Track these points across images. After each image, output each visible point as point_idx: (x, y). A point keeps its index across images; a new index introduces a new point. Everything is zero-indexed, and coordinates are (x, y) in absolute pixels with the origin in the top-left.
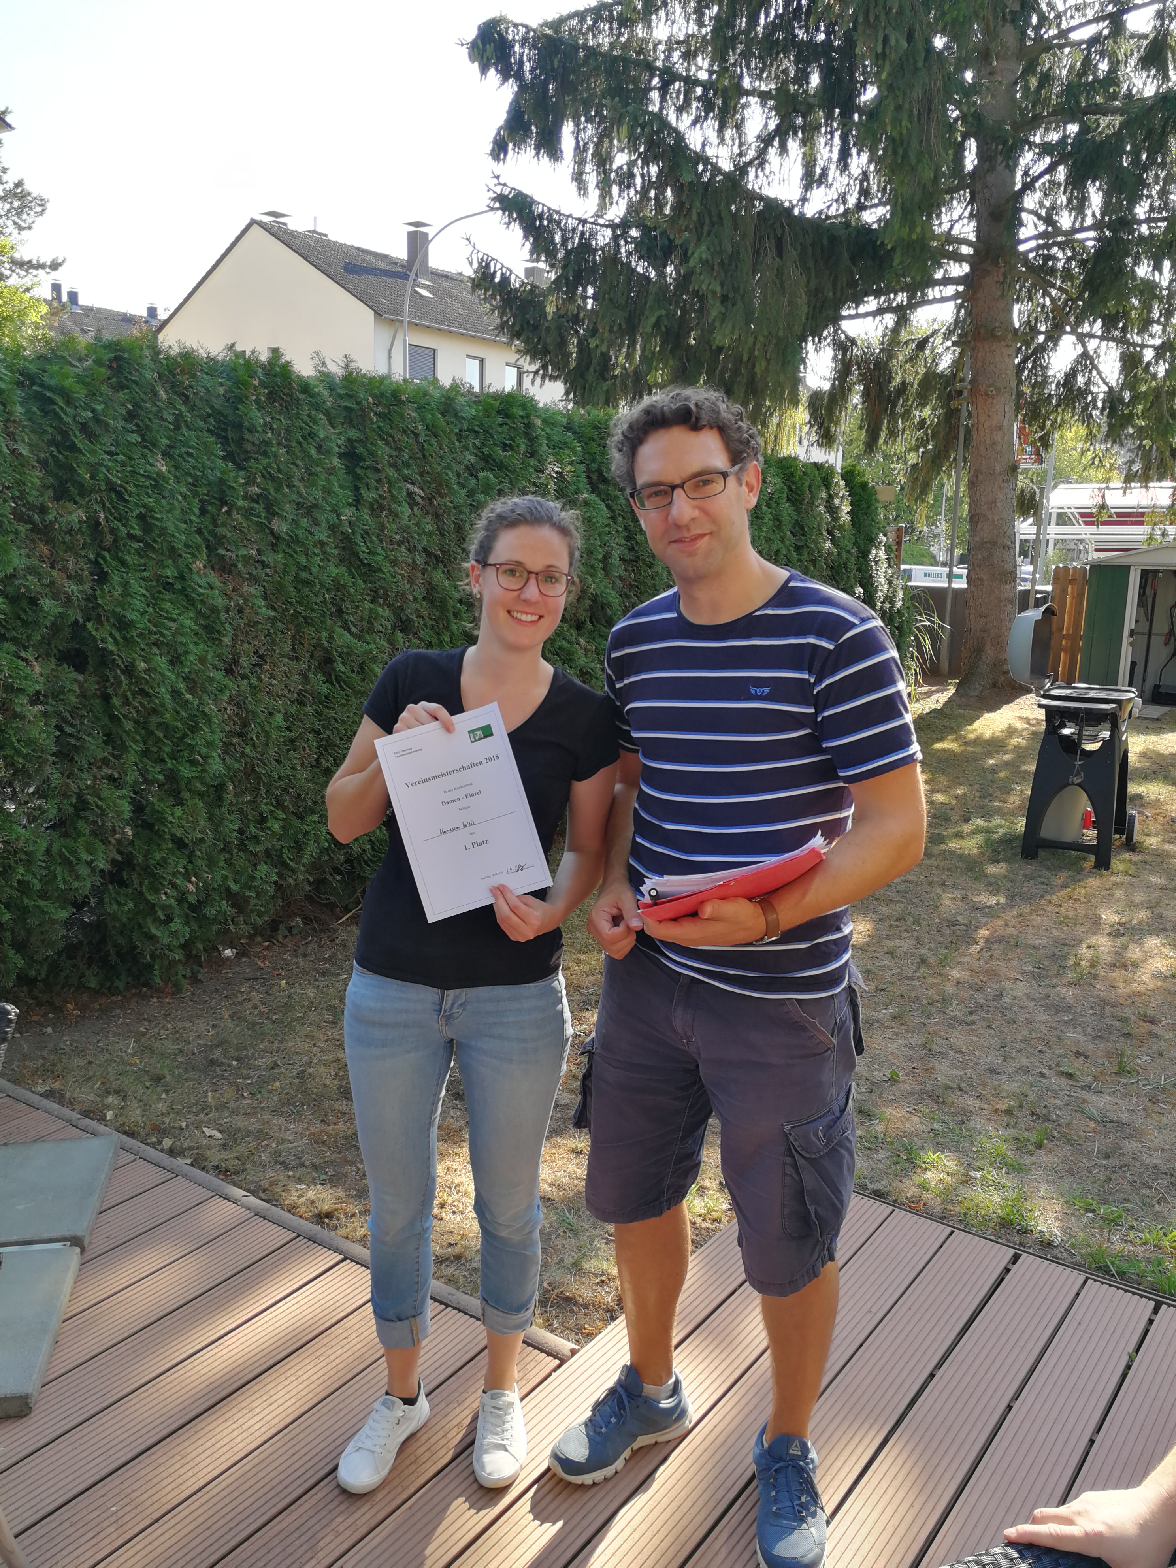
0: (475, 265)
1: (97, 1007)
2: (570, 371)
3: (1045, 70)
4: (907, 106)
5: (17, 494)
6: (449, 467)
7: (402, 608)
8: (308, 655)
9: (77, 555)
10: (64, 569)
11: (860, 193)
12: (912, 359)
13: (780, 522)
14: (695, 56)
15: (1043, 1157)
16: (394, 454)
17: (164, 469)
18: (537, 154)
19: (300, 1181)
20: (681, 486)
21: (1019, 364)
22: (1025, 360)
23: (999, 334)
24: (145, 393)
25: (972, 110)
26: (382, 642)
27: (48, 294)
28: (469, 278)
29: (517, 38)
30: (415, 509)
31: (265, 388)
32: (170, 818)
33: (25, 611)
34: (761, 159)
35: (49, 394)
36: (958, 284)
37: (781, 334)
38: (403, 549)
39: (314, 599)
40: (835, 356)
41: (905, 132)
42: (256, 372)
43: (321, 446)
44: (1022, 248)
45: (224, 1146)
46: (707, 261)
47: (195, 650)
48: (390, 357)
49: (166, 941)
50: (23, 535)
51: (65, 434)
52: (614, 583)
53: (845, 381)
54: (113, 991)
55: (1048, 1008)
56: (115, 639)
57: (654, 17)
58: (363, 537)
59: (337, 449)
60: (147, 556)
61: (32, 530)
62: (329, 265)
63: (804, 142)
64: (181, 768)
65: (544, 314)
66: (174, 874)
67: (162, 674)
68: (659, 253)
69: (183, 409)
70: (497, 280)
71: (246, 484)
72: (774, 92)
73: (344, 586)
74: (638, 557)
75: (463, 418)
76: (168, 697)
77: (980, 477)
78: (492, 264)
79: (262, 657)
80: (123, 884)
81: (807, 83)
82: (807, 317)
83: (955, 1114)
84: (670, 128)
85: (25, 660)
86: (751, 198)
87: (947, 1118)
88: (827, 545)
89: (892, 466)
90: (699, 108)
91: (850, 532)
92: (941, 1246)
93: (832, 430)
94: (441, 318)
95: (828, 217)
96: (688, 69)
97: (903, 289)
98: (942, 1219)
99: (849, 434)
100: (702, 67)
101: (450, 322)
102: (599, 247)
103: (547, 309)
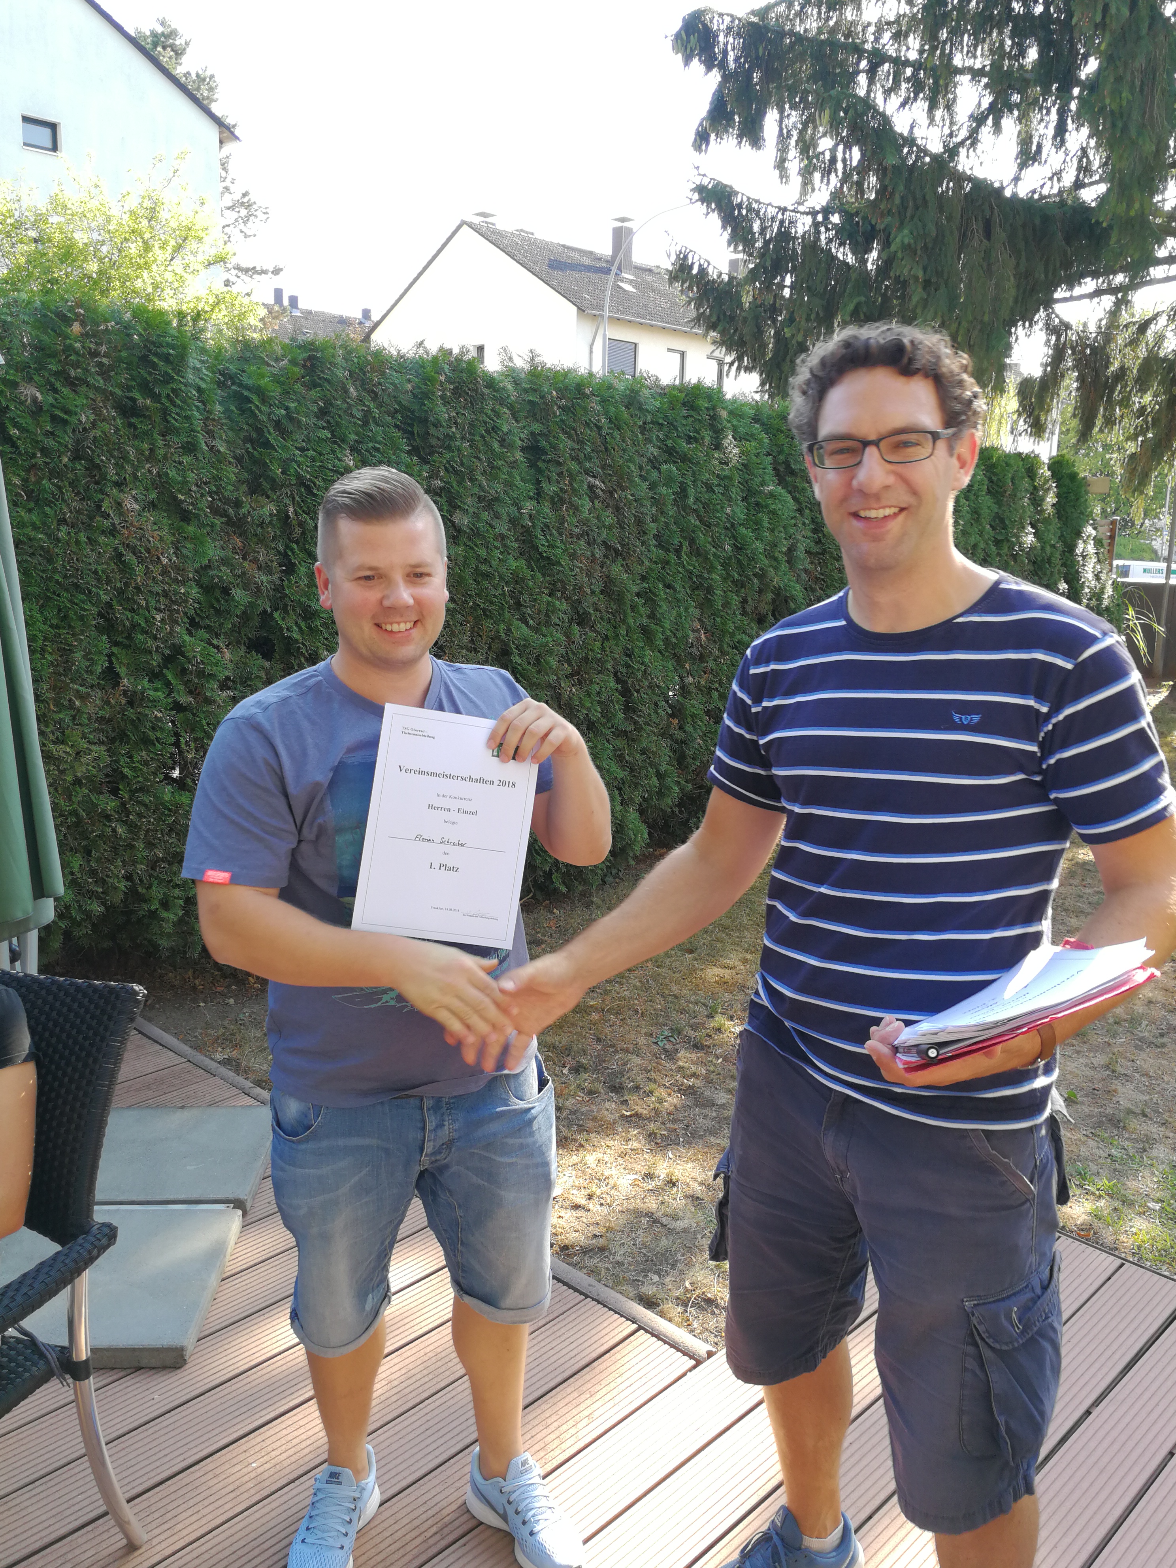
0: (673, 258)
2: (766, 362)
4: (1128, 77)
5: (214, 489)
6: (631, 460)
7: (579, 602)
8: (486, 647)
9: (267, 547)
10: (255, 561)
11: (1079, 169)
12: (1133, 343)
13: (979, 515)
14: (906, 37)
16: (577, 447)
17: (351, 463)
18: (740, 143)
20: (876, 443)
24: (336, 390)
26: (558, 635)
28: (667, 270)
29: (721, 27)
30: (596, 502)
31: (451, 383)
33: (218, 601)
34: (973, 138)
35: (246, 393)
37: (986, 318)
38: (582, 542)
39: (493, 592)
40: (1048, 341)
41: (1124, 103)
42: (443, 369)
43: (504, 440)
46: (909, 245)
48: (591, 352)
50: (218, 528)
51: (260, 431)
52: (799, 576)
53: (1058, 367)
56: (300, 628)
58: (543, 531)
59: (520, 443)
61: (227, 523)
62: (535, 263)
63: (1020, 119)
65: (740, 305)
68: (860, 239)
69: (372, 405)
70: (695, 271)
71: (430, 477)
72: (987, 68)
73: (523, 579)
74: (824, 550)
75: (647, 410)
78: (690, 256)
79: (441, 648)
81: (1024, 58)
82: (1016, 301)
83: (1136, 1141)
84: (876, 111)
85: (217, 647)
86: (959, 180)
87: (1126, 1144)
88: (1029, 539)
89: (1108, 456)
90: (908, 89)
91: (1056, 524)
92: (1109, 1278)
93: (1043, 418)
94: (642, 312)
95: (1042, 197)
96: (898, 50)
97: (1123, 269)
98: (1112, 1250)
99: (1062, 423)
100: (913, 47)
101: (652, 316)
102: (799, 235)
103: (744, 300)
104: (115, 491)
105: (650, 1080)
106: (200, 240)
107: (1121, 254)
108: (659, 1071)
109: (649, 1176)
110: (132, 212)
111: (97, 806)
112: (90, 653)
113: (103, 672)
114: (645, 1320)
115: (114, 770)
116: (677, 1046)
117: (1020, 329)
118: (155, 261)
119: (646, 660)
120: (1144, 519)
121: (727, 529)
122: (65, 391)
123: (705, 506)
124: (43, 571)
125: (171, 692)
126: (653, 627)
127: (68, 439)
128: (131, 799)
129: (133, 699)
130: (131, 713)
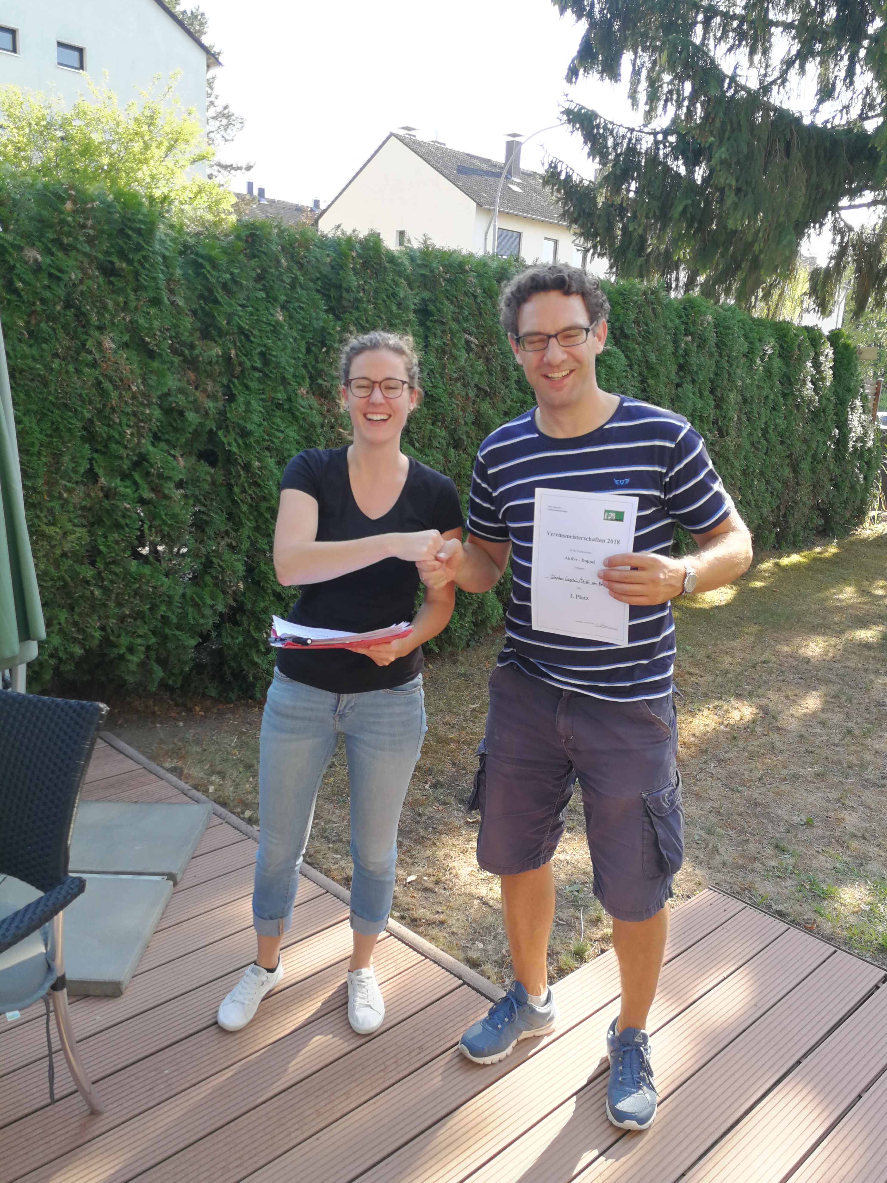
0: (547, 166)
1: (216, 711)
2: (614, 250)
5: (174, 334)
7: (455, 430)
9: (214, 381)
10: (204, 391)
11: (864, 104)
13: (771, 373)
16: (457, 311)
17: (281, 318)
18: (602, 77)
19: (337, 852)
20: (555, 336)
24: (270, 261)
28: (541, 175)
30: (471, 354)
31: (361, 258)
33: (176, 421)
34: (783, 78)
35: (200, 260)
38: (459, 384)
40: (834, 240)
42: (354, 246)
43: (401, 304)
46: (726, 160)
48: (486, 239)
49: (264, 667)
50: (176, 365)
51: (210, 290)
53: (841, 260)
54: (228, 701)
56: (238, 444)
58: (429, 375)
59: (413, 307)
60: (265, 383)
61: (183, 361)
62: (446, 168)
63: (821, 63)
65: (596, 204)
67: (271, 471)
68: (690, 155)
69: (298, 273)
70: (563, 177)
71: (342, 331)
72: (796, 23)
78: (559, 165)
80: (236, 623)
81: (825, 15)
82: (806, 206)
84: (707, 54)
85: (174, 456)
86: (768, 110)
87: (848, 859)
90: (734, 38)
92: (824, 962)
93: (827, 299)
94: (526, 208)
95: (834, 127)
96: (728, 7)
98: (829, 940)
101: (534, 211)
102: (643, 151)
103: (598, 200)
104: (97, 333)
106: (187, 142)
110: (136, 120)
111: (79, 573)
112: (75, 457)
113: (85, 472)
114: (469, 977)
115: (93, 547)
117: (812, 229)
118: (152, 157)
122: (60, 254)
124: (40, 393)
125: (137, 489)
127: (61, 292)
128: (105, 569)
129: (109, 493)
130: (106, 503)
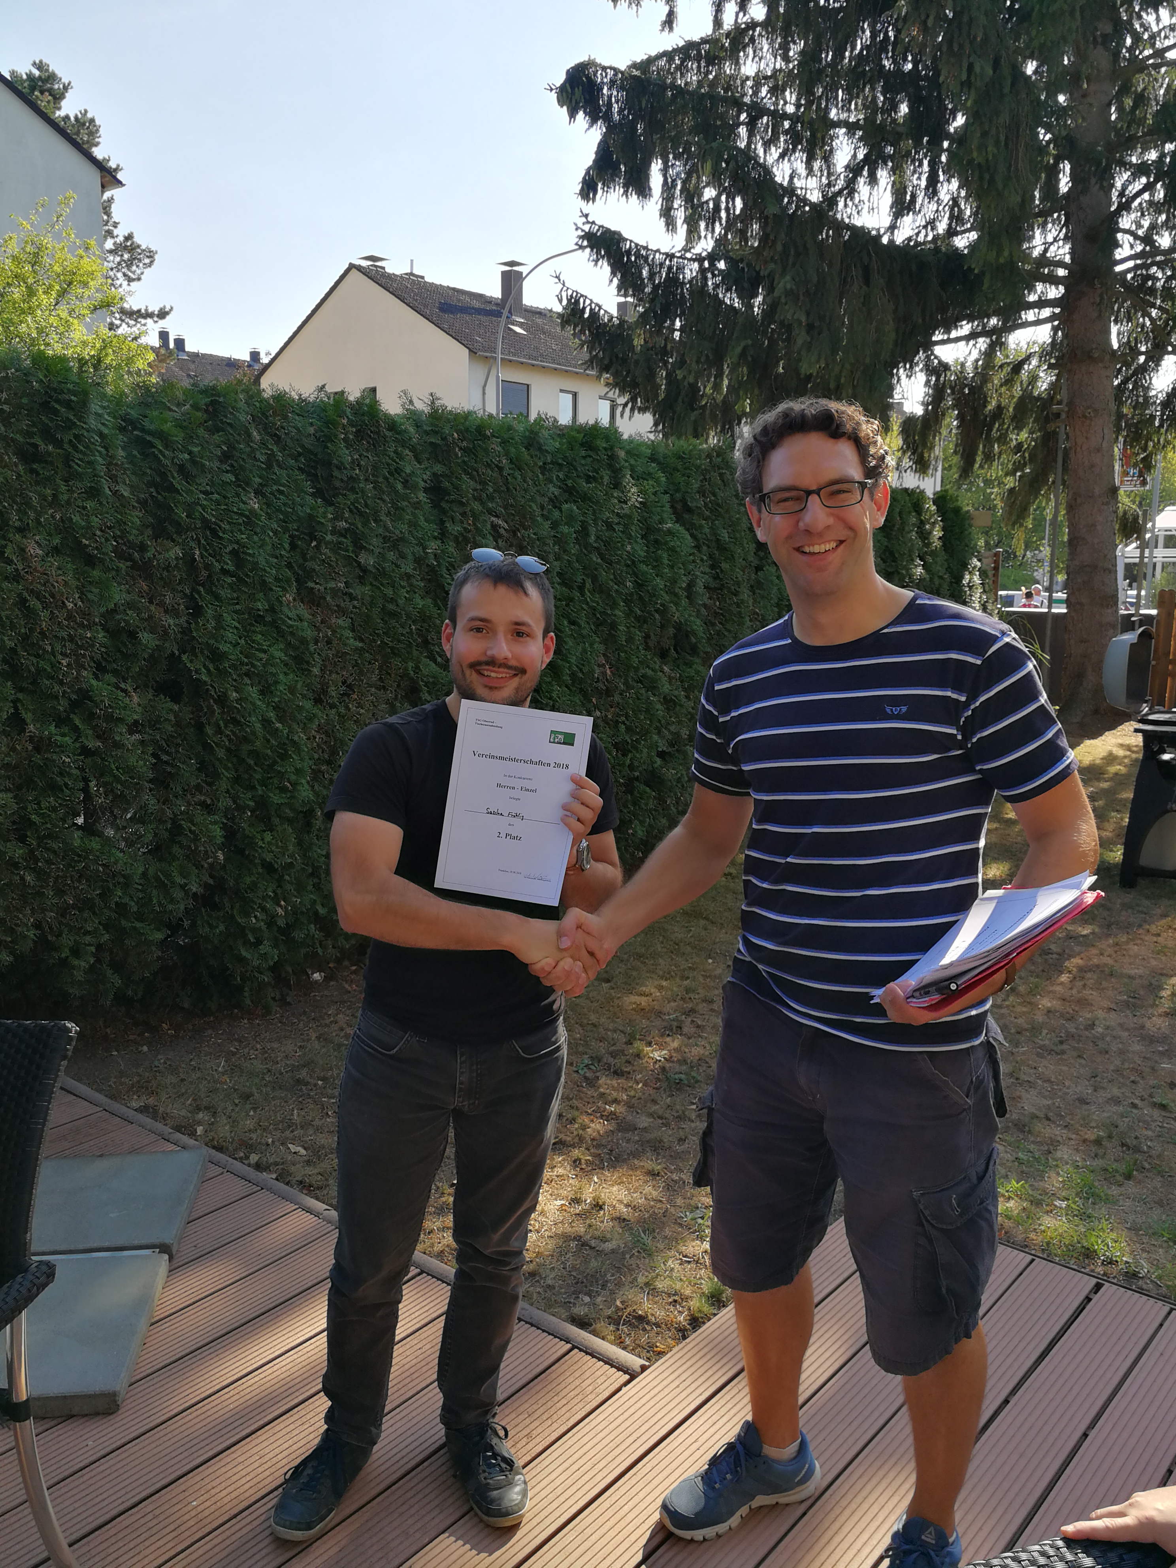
0: (565, 302)
1: (191, 1027)
2: (658, 403)
3: (1139, 90)
4: (993, 131)
5: (119, 533)
6: (533, 500)
8: (395, 684)
9: (173, 590)
10: (161, 604)
11: (951, 218)
12: (1008, 382)
14: (784, 91)
15: (1131, 1188)
16: (479, 487)
17: (256, 506)
18: (626, 193)
20: (817, 492)
21: (1119, 385)
22: (1125, 382)
23: (1096, 355)
24: (239, 435)
25: (1064, 133)
27: (155, 341)
28: (558, 313)
29: (605, 80)
30: (500, 541)
31: (353, 426)
32: (260, 843)
33: (125, 645)
34: (850, 189)
35: (149, 438)
36: (1054, 307)
37: (868, 360)
39: (400, 630)
40: (928, 381)
41: (990, 158)
42: (344, 412)
43: (407, 481)
44: (1118, 268)
45: (308, 1163)
46: (791, 289)
47: (285, 679)
48: (484, 393)
49: (256, 963)
50: (123, 572)
51: (163, 475)
52: (698, 611)
53: (938, 406)
54: (205, 1012)
55: (1143, 1038)
56: (208, 670)
57: (742, 54)
58: (448, 570)
59: (422, 484)
60: (240, 590)
61: (132, 567)
62: (426, 306)
63: (893, 170)
64: (271, 795)
65: (632, 348)
66: (264, 898)
67: (254, 704)
68: (746, 285)
69: (275, 449)
70: (586, 315)
71: (335, 519)
72: (861, 122)
73: (430, 617)
75: (547, 451)
76: (258, 725)
77: (1079, 501)
78: (581, 300)
79: (350, 686)
80: (215, 907)
81: (896, 113)
82: (896, 343)
83: (1041, 1143)
84: (757, 162)
85: (124, 691)
86: (838, 229)
87: (1032, 1147)
88: (919, 571)
89: (988, 491)
90: (786, 141)
91: (942, 557)
92: (1021, 1274)
93: (926, 455)
94: (534, 354)
95: (917, 244)
96: (776, 104)
97: (995, 313)
98: (1023, 1247)
99: (944, 460)
100: (790, 103)
101: (543, 357)
102: (686, 281)
103: (635, 343)
104: (18, 537)
105: (572, 1107)
106: (85, 285)
107: (993, 299)
108: (581, 1098)
109: (576, 1201)
110: (14, 258)
113: (8, 718)
114: (579, 1339)
115: (21, 817)
116: (598, 1074)
117: (901, 371)
118: (39, 306)
119: (554, 695)
120: (1025, 551)
121: (628, 566)
123: (606, 543)
125: (78, 737)
126: (560, 662)
128: (39, 846)
129: (40, 745)
130: (37, 759)
